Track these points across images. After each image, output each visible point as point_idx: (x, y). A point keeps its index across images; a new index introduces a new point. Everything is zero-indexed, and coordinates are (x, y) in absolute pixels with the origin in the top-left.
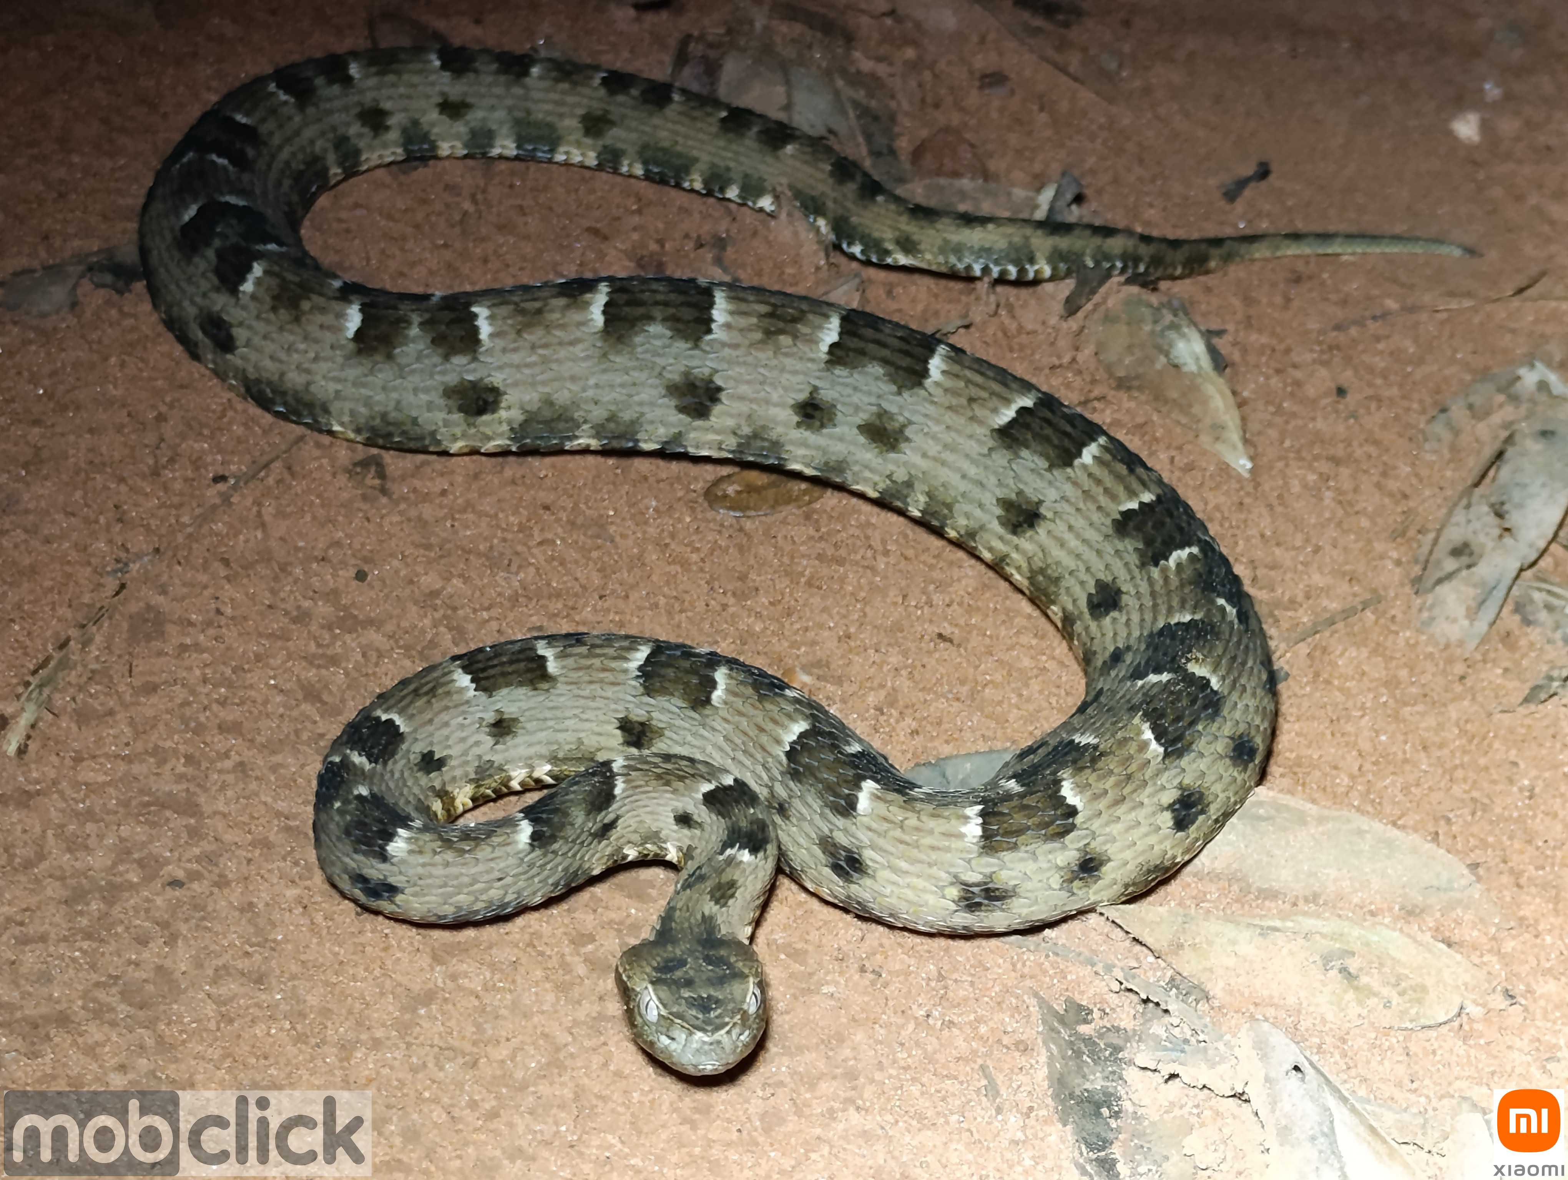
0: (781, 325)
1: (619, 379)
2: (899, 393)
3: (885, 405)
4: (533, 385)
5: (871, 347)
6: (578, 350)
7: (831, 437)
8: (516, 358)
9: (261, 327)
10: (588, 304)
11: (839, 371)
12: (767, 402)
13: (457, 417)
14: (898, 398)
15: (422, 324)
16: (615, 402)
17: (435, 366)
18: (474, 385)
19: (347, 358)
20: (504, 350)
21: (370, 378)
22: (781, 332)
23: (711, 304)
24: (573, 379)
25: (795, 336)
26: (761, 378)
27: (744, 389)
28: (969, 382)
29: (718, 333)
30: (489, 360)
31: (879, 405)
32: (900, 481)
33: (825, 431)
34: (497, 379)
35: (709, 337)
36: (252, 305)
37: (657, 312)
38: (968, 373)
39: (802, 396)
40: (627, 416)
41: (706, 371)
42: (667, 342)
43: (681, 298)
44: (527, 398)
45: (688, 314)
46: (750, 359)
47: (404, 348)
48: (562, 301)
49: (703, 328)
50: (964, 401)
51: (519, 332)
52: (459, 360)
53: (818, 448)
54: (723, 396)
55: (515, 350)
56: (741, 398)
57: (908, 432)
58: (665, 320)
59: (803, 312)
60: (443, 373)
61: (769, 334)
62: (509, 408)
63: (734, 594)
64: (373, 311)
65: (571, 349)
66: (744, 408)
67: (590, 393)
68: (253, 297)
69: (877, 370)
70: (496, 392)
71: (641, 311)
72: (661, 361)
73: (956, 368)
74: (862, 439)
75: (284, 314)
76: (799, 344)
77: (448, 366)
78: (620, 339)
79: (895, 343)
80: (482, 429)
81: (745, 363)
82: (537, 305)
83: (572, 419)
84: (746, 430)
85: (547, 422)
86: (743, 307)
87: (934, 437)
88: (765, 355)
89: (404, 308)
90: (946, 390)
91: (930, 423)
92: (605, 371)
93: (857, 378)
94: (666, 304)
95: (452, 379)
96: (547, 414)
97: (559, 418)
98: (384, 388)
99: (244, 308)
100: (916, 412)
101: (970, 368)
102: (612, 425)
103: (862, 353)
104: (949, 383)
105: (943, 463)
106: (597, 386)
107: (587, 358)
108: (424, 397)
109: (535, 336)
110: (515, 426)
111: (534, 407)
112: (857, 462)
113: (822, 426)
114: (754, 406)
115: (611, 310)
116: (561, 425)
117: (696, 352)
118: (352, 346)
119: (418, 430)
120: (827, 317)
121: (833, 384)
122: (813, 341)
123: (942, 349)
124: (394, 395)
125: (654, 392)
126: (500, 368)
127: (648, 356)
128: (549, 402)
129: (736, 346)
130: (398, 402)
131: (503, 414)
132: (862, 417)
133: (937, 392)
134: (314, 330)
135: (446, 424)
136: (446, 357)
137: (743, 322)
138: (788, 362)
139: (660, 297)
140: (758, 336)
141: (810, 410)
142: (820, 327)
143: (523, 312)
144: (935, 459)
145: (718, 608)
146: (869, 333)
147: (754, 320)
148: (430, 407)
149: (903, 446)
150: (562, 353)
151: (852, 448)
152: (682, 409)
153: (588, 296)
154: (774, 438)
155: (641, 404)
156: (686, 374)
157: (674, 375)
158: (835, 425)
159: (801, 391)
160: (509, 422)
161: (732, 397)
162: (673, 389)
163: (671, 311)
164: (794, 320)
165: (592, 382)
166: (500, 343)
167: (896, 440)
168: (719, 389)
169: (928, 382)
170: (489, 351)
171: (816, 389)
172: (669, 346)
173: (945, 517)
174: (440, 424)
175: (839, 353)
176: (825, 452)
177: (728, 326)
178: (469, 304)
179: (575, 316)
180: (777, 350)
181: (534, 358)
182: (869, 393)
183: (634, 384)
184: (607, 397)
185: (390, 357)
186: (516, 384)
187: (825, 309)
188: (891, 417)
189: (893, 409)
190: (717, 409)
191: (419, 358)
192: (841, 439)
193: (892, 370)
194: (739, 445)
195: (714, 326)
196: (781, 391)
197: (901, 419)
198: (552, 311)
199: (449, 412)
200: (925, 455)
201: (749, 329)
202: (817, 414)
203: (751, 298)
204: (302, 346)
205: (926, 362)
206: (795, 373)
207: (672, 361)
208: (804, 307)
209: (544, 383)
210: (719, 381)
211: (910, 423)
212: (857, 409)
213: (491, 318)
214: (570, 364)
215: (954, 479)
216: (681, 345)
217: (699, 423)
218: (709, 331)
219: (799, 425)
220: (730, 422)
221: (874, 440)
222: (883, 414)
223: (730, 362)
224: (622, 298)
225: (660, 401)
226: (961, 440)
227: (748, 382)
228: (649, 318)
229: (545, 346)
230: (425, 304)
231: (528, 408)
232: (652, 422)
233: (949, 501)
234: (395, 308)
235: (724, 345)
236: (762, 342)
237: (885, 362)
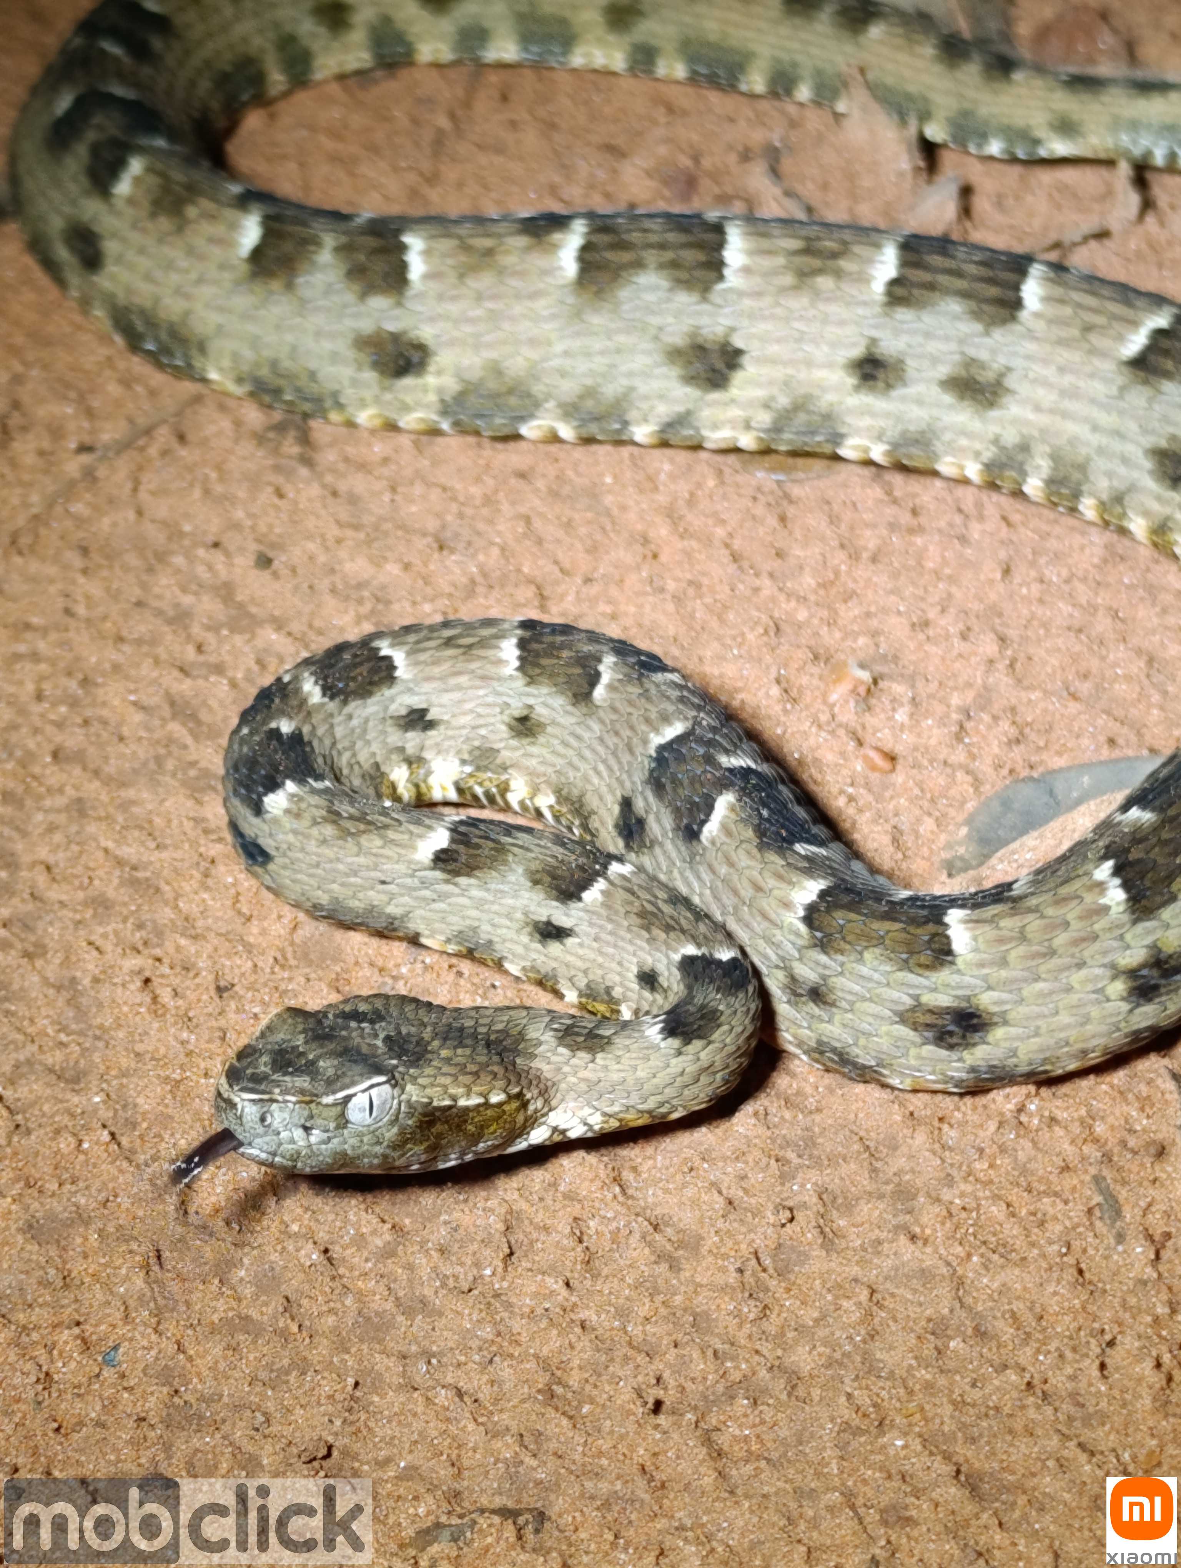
0: (817, 263)
1: (597, 345)
2: (987, 334)
3: (972, 352)
4: (477, 347)
5: (943, 279)
6: (541, 306)
7: (903, 399)
8: (454, 308)
9: (135, 237)
10: (555, 247)
11: (903, 314)
12: (809, 363)
13: (370, 376)
14: (987, 340)
15: (338, 250)
16: (592, 373)
17: (345, 306)
18: (395, 338)
19: (237, 283)
20: (440, 297)
21: (262, 312)
22: (820, 271)
23: (720, 245)
24: (532, 342)
25: (838, 274)
26: (796, 335)
27: (774, 349)
28: (1079, 306)
29: (732, 278)
30: (419, 308)
31: (963, 353)
32: (1009, 445)
33: (894, 393)
34: (426, 333)
35: (720, 286)
36: (129, 211)
37: (651, 257)
38: (1077, 296)
39: (858, 352)
40: (610, 390)
41: (720, 331)
42: (662, 294)
43: (682, 238)
44: (466, 362)
45: (690, 256)
46: (779, 311)
47: (308, 278)
48: (522, 241)
49: (713, 275)
50: (1075, 332)
51: (461, 276)
52: (379, 303)
53: (887, 415)
54: (745, 360)
55: (454, 299)
56: (773, 361)
57: (1010, 382)
58: (661, 266)
59: (845, 243)
60: (356, 316)
61: (804, 275)
62: (439, 373)
63: (771, 575)
64: (277, 226)
65: (529, 304)
66: (779, 373)
67: (556, 362)
68: (131, 201)
69: (954, 306)
70: (422, 349)
71: (626, 257)
72: (655, 320)
73: (1059, 291)
74: (948, 398)
75: (164, 223)
76: (843, 285)
77: (362, 308)
78: (599, 294)
79: (972, 269)
80: (401, 396)
81: (773, 317)
82: (488, 243)
83: (529, 395)
84: (783, 401)
85: (494, 396)
86: (765, 244)
87: (1045, 383)
88: (799, 303)
89: (318, 226)
90: (1051, 321)
91: (1034, 367)
92: (578, 334)
93: (928, 319)
94: (662, 246)
95: (367, 326)
96: (492, 385)
97: (511, 391)
98: (278, 327)
99: (118, 214)
100: (1015, 354)
101: (1076, 289)
102: (589, 403)
103: (931, 287)
104: (1052, 310)
105: (1065, 415)
106: (566, 353)
107: (554, 317)
108: (327, 345)
109: (484, 281)
110: (448, 398)
111: (475, 375)
112: (946, 428)
113: (889, 386)
114: (790, 371)
115: (588, 256)
116: (513, 401)
117: (705, 307)
118: (245, 268)
119: (314, 388)
120: (878, 246)
121: (897, 332)
122: (864, 279)
123: (1036, 271)
124: (289, 338)
125: (648, 360)
126: (432, 320)
127: (638, 315)
128: (496, 369)
129: (758, 294)
130: (294, 349)
131: (431, 380)
132: (944, 371)
133: (1040, 326)
134: (199, 242)
135: (354, 382)
136: (363, 296)
137: (767, 263)
138: (834, 309)
139: (654, 238)
140: (788, 279)
141: (868, 369)
142: (871, 261)
143: (466, 248)
144: (1051, 411)
145: (748, 593)
146: (936, 260)
147: (781, 261)
148: (334, 357)
149: (1006, 400)
150: (518, 309)
151: (935, 412)
152: (690, 379)
153: (557, 236)
154: (823, 411)
155: (630, 374)
156: (694, 334)
157: (676, 335)
158: (905, 385)
159: (854, 345)
160: (440, 391)
161: (759, 361)
162: (675, 355)
163: (669, 255)
164: (835, 255)
165: (559, 348)
166: (434, 286)
167: (995, 393)
168: (738, 352)
169: (1024, 315)
170: (421, 295)
171: (874, 341)
172: (669, 300)
173: (1079, 484)
174: (346, 383)
175: (899, 291)
176: (899, 419)
177: (746, 270)
178: (398, 232)
179: (537, 260)
180: (817, 294)
181: (478, 312)
182: (947, 339)
183: (618, 351)
184: (582, 366)
185: (290, 286)
186: (452, 343)
187: (875, 236)
188: (982, 366)
189: (983, 355)
190: (738, 378)
191: (328, 290)
192: (919, 402)
193: (973, 304)
194: (776, 422)
195: (727, 272)
196: (826, 349)
197: (995, 366)
198: (507, 252)
199: (360, 368)
200: (1038, 409)
201: (774, 272)
202: (881, 374)
203: (776, 232)
204: (183, 264)
205: (1017, 288)
206: (842, 323)
207: (670, 320)
208: (847, 235)
209: (490, 346)
210: (738, 342)
211: (1009, 369)
212: (935, 360)
213: (427, 253)
214: (528, 324)
215: (1082, 431)
216: (684, 299)
217: (715, 396)
218: (721, 277)
219: (857, 389)
220: (760, 393)
221: (962, 398)
222: (970, 362)
223: (752, 316)
224: (603, 239)
225: (658, 371)
226: (1081, 384)
227: (778, 341)
228: (639, 265)
229: (495, 297)
230: (343, 226)
231: (467, 376)
232: (646, 398)
233: (1080, 460)
234: (304, 224)
235: (741, 294)
236: (796, 288)
237: (965, 295)
